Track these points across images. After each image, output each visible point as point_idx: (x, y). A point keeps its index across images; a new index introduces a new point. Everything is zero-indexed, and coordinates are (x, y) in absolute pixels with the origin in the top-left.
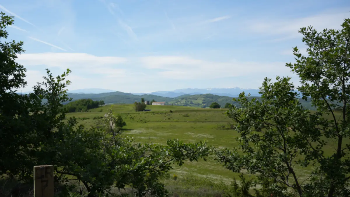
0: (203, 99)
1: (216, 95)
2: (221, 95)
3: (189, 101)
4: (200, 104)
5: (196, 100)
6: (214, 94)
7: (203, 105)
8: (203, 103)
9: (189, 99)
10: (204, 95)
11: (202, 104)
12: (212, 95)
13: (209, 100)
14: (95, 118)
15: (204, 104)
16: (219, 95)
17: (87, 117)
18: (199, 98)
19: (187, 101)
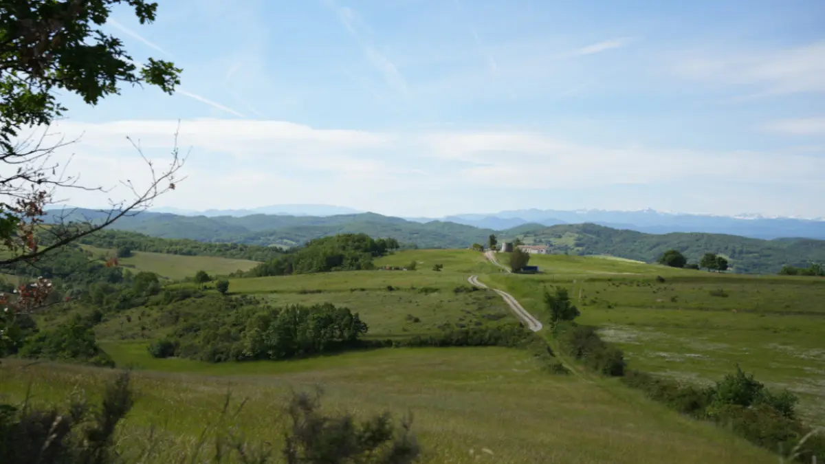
0: (577, 235)
1: (609, 226)
2: (620, 228)
3: (543, 240)
4: (569, 248)
5: (560, 237)
6: (603, 225)
7: (578, 250)
8: (578, 245)
9: (543, 234)
10: (577, 226)
11: (573, 249)
12: (599, 226)
13: (592, 238)
14: (457, 291)
15: (580, 248)
16: (616, 228)
17: (434, 286)
18: (568, 233)
19: (538, 240)
